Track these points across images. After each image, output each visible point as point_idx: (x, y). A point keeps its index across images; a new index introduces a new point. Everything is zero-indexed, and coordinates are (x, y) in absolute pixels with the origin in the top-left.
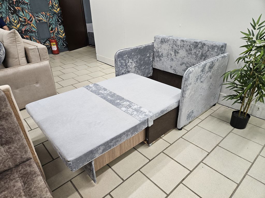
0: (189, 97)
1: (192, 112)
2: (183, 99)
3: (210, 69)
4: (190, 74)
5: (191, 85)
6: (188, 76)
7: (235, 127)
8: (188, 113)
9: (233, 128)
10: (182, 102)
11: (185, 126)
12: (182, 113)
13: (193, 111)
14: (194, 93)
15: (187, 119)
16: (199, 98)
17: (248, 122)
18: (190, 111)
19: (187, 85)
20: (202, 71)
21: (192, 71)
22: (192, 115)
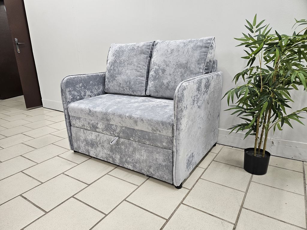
0: (186, 130)
1: (193, 156)
2: (179, 134)
3: (206, 89)
4: (184, 91)
5: (188, 110)
6: (181, 94)
7: (253, 173)
8: (187, 158)
9: (251, 174)
10: (177, 138)
11: (185, 180)
12: (180, 158)
13: (193, 153)
14: (192, 124)
15: (187, 167)
16: (198, 133)
17: (269, 164)
18: (189, 155)
19: (182, 109)
20: (198, 89)
21: (186, 87)
22: (193, 161)
